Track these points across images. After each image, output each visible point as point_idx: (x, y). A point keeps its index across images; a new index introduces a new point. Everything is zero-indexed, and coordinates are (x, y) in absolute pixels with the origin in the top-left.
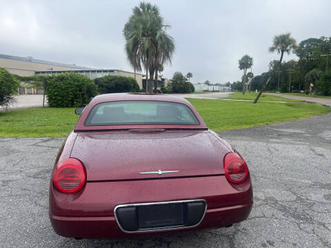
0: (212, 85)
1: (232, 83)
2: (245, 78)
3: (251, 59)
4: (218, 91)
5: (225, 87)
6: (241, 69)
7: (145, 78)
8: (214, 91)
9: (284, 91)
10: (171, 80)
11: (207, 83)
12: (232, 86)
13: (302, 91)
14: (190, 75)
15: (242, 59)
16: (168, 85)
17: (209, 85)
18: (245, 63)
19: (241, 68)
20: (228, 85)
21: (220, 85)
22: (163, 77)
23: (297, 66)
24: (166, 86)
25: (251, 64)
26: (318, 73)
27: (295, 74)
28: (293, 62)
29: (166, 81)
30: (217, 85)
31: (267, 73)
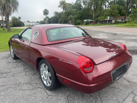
0: (31, 22)
2: (45, 19)
11: (28, 22)
12: (40, 22)
14: (20, 18)
18: (46, 12)
19: (44, 14)
20: (38, 22)
21: (35, 22)
23: (64, 14)
26: (72, 17)
27: (64, 17)
30: (33, 22)
31: (54, 17)
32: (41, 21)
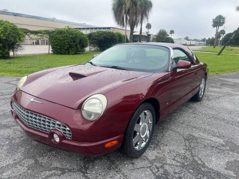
0: (191, 40)
1: (207, 39)
2: (218, 36)
3: (224, 18)
4: (194, 45)
5: (201, 42)
6: (214, 27)
7: (135, 34)
8: (191, 45)
10: (156, 36)
11: (187, 39)
12: (207, 41)
14: (172, 32)
15: (216, 19)
16: (153, 40)
17: (188, 40)
18: (218, 22)
20: (203, 40)
25: (223, 23)
29: (151, 36)
30: (195, 40)
32: (209, 39)
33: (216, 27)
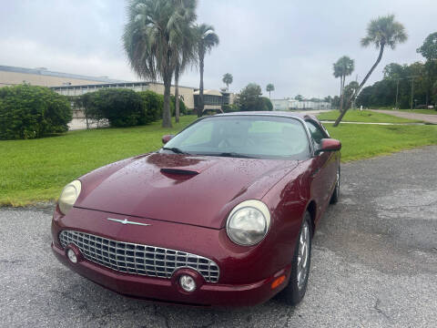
1: (333, 97)
3: (352, 62)
4: (310, 109)
5: (323, 104)
6: (337, 77)
7: (198, 92)
8: (303, 109)
9: (405, 106)
10: (239, 95)
11: (299, 98)
12: (332, 101)
13: (431, 107)
14: (270, 88)
15: (340, 62)
16: (235, 102)
18: (343, 68)
19: (337, 75)
20: (327, 100)
21: (318, 101)
22: (227, 92)
23: (424, 71)
24: (231, 102)
25: (351, 70)
27: (421, 82)
28: (418, 64)
29: (231, 96)
30: (313, 100)
31: (381, 82)
32: (336, 97)
33: (339, 78)
